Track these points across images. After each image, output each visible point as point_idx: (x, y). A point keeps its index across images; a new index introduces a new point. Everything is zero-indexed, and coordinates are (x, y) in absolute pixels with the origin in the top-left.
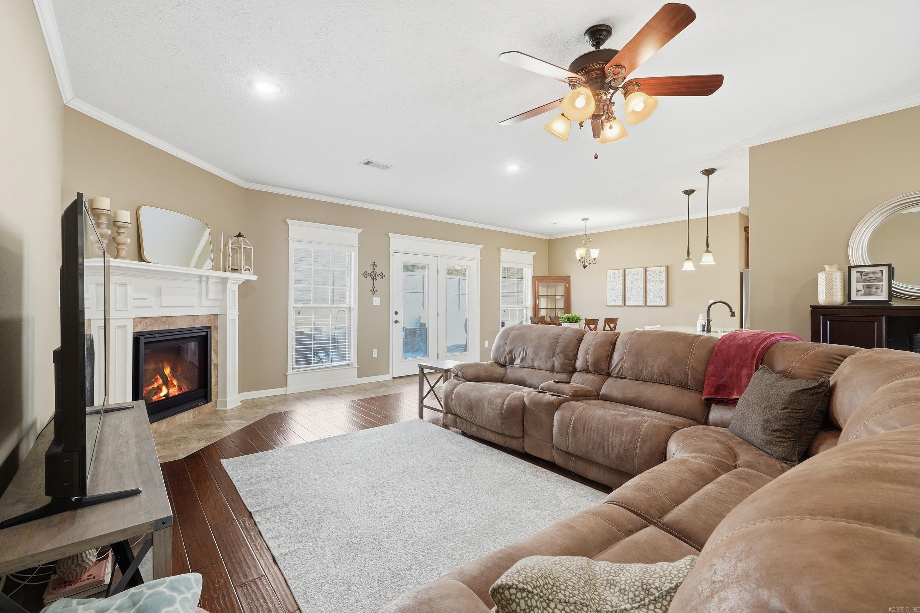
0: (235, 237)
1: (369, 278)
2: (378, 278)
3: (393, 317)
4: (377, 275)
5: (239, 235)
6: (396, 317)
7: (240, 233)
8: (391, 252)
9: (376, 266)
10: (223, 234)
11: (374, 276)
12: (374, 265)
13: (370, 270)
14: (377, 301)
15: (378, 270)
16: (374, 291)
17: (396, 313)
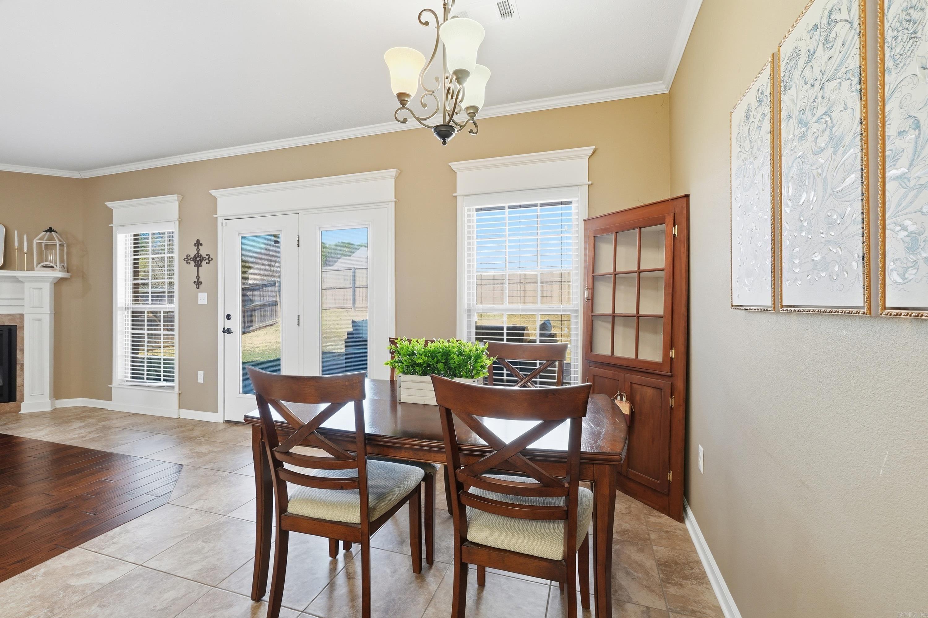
0: (44, 231)
1: (192, 263)
2: (204, 263)
3: (222, 323)
4: (202, 259)
5: (50, 230)
6: (228, 324)
7: (50, 228)
8: (220, 220)
9: (201, 245)
10: (16, 232)
11: (198, 260)
12: (198, 244)
13: (193, 252)
14: (203, 298)
15: (203, 252)
16: (198, 284)
17: (229, 317)
